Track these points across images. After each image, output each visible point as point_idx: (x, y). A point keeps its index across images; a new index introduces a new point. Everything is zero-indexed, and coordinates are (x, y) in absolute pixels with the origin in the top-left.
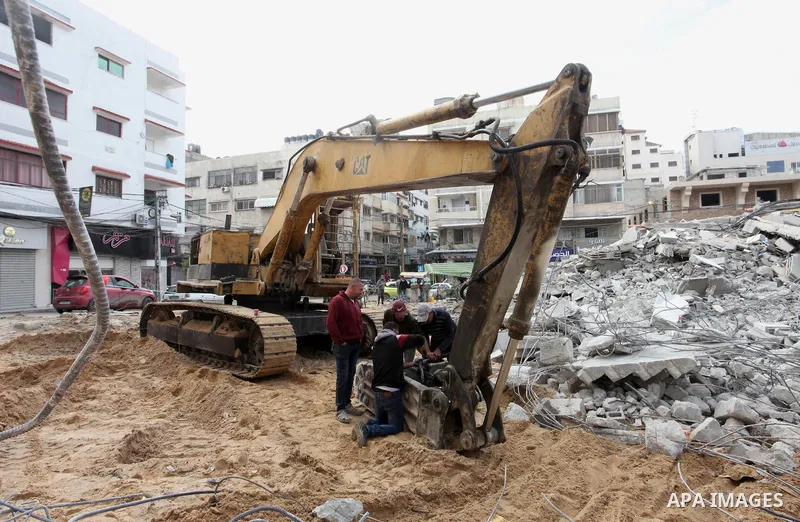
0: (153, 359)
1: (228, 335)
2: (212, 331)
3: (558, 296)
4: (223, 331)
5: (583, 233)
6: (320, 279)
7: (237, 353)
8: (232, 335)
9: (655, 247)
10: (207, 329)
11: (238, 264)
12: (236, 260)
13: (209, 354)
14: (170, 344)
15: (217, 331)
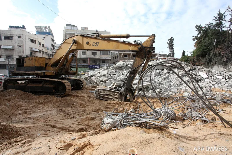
0: (21, 95)
1: (50, 86)
2: (42, 85)
3: (113, 75)
4: (47, 85)
5: (102, 62)
6: (70, 71)
7: (54, 91)
8: (52, 86)
9: (128, 65)
10: (41, 85)
11: (43, 67)
12: (42, 65)
13: (41, 92)
14: (25, 91)
15: (45, 85)
